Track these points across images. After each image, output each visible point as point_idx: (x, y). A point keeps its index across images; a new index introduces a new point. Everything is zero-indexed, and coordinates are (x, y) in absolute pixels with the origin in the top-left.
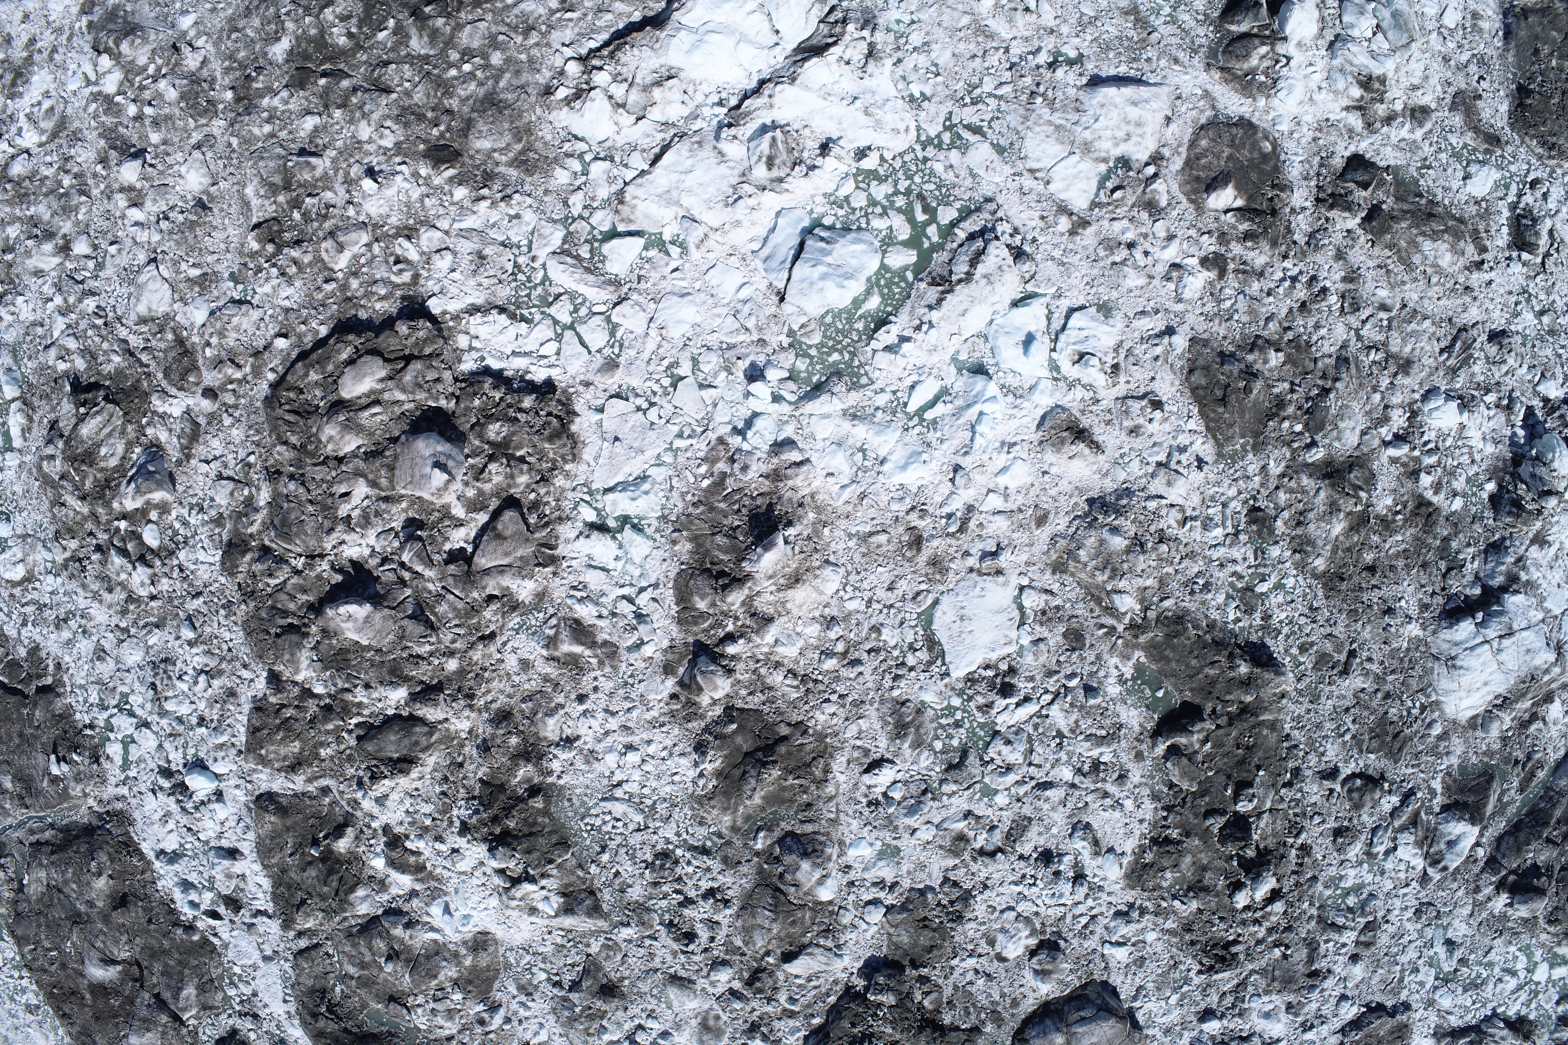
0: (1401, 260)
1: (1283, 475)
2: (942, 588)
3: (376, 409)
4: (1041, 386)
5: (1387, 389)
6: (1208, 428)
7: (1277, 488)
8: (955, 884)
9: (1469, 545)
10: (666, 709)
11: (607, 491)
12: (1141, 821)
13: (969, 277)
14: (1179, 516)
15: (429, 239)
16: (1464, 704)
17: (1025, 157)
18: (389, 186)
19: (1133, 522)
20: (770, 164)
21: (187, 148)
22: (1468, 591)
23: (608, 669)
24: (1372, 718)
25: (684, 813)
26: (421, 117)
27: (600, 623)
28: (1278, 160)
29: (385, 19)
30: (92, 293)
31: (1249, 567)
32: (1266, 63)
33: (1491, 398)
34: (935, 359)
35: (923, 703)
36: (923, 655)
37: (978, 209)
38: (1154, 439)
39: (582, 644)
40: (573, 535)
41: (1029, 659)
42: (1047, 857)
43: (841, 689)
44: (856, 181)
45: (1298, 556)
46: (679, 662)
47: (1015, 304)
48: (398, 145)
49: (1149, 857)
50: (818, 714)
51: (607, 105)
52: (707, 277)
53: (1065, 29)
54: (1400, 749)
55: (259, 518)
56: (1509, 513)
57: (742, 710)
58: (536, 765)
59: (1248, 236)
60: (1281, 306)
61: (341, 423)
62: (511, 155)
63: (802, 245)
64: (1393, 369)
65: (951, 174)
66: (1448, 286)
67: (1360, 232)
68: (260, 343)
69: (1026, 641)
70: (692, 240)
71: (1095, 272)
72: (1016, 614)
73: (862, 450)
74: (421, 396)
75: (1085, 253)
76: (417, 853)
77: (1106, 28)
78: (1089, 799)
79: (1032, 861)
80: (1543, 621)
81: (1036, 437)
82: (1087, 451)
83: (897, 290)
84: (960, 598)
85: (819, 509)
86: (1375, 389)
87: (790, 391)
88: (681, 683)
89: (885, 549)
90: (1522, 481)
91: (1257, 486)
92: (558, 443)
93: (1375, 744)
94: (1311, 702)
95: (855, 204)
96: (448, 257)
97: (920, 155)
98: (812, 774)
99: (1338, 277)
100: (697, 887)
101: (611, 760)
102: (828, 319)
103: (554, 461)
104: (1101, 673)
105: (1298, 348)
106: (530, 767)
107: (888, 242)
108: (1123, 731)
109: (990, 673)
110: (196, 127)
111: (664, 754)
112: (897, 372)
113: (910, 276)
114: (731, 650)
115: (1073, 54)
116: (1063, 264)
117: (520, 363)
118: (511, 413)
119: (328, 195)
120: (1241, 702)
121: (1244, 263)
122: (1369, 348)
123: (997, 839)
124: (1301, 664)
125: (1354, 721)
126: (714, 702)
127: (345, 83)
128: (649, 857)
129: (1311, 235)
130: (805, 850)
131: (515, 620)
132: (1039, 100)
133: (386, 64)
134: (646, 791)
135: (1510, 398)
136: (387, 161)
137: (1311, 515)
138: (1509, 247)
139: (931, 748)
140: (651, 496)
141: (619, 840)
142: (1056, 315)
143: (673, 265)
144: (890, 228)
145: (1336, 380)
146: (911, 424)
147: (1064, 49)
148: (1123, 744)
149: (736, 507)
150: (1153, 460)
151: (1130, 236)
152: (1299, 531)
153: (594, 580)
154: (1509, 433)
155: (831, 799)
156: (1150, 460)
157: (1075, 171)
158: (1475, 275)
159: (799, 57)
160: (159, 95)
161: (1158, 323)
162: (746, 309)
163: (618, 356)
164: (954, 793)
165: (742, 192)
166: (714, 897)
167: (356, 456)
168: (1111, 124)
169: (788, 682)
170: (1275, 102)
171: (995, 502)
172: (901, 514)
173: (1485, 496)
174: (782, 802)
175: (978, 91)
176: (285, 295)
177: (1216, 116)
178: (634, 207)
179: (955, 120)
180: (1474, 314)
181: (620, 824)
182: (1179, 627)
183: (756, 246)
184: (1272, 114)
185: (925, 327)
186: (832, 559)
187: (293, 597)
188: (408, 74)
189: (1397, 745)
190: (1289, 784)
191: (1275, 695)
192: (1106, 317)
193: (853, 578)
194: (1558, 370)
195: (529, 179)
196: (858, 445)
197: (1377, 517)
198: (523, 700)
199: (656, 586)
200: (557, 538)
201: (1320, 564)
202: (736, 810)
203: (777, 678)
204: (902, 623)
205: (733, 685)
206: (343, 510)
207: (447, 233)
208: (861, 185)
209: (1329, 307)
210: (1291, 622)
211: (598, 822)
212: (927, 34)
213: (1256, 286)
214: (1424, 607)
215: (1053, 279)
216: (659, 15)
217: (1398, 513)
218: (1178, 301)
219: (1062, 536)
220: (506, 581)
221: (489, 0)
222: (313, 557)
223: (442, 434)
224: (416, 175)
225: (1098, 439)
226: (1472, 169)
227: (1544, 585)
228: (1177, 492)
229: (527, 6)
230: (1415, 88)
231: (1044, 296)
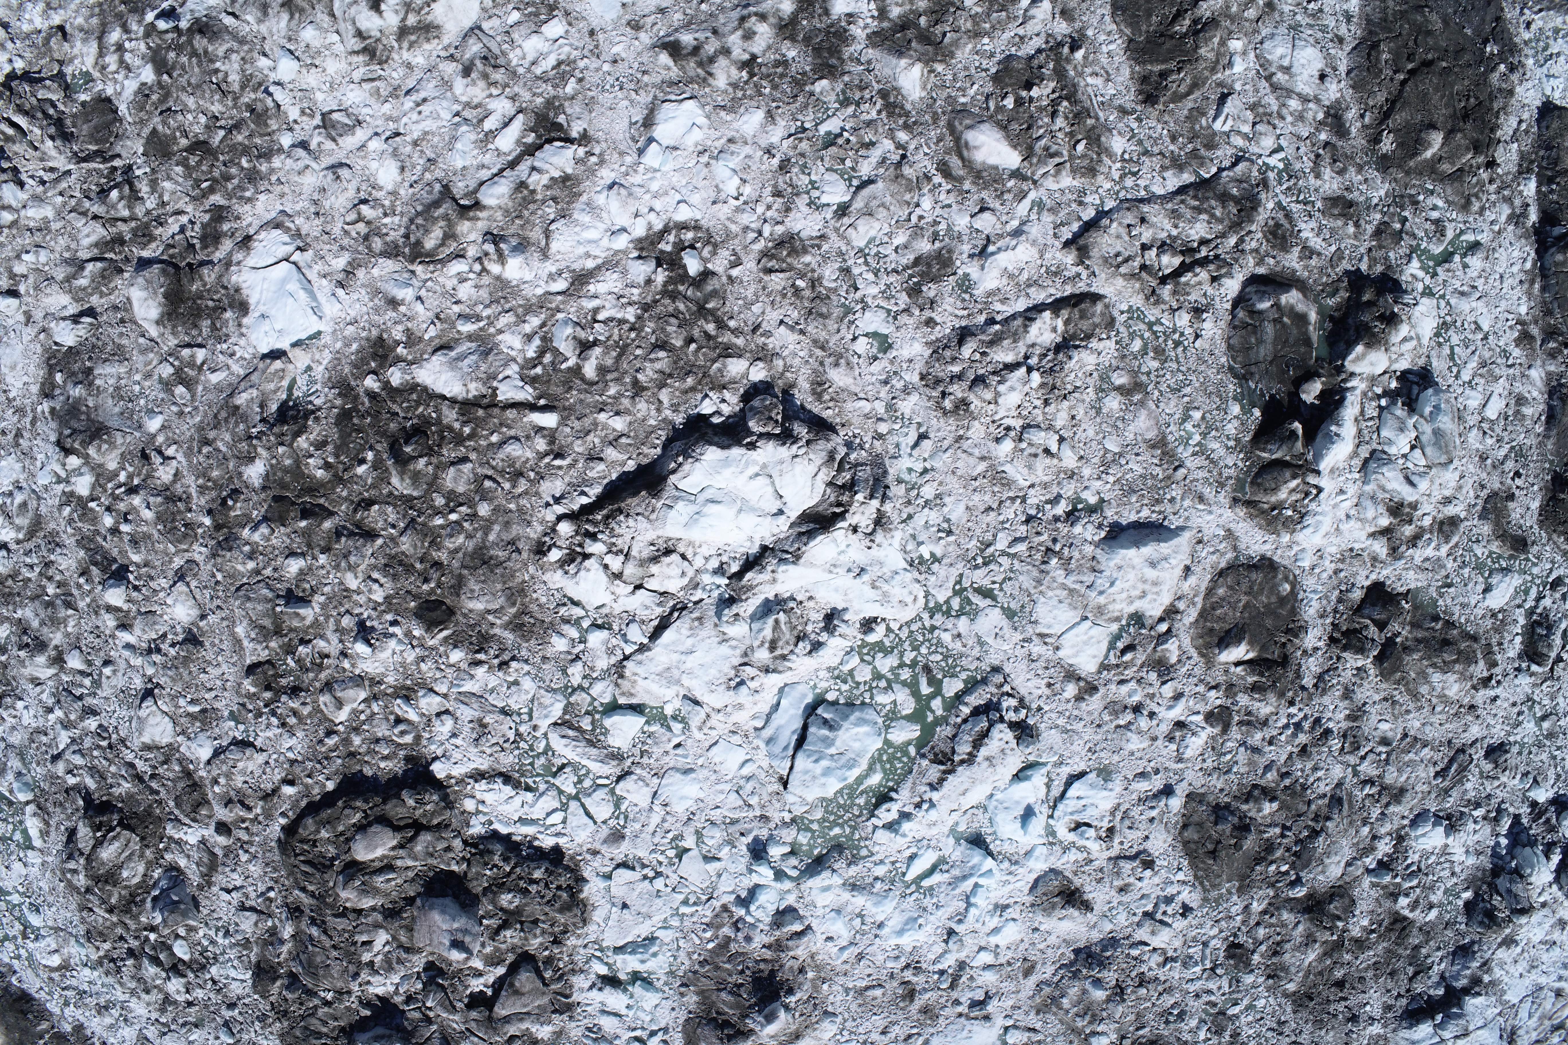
0: (1408, 690)
1: (1264, 912)
2: (932, 1031)
3: (389, 876)
4: (1037, 853)
5: (1377, 820)
6: (1196, 877)
7: (1258, 924)
9: (1438, 949)
11: (617, 950)
13: (970, 759)
14: (1161, 959)
15: (429, 703)
17: (1036, 622)
18: (383, 650)
19: (1116, 972)
20: (773, 648)
21: (170, 574)
22: (1431, 992)
26: (409, 569)
28: (1296, 601)
29: (363, 449)
30: (92, 712)
31: (1224, 995)
32: (1296, 497)
33: (1479, 813)
34: (934, 831)
37: (984, 681)
38: (1142, 893)
40: (586, 986)
44: (860, 653)
45: (1271, 981)
47: (1017, 775)
48: (388, 600)
51: (602, 577)
52: (709, 754)
53: (1087, 472)
55: (285, 949)
56: (1480, 923)
59: (1256, 689)
60: (1279, 754)
61: (355, 886)
62: (505, 618)
63: (805, 728)
64: (1384, 800)
65: (959, 643)
66: (1452, 711)
67: (1372, 669)
68: (269, 786)
70: (695, 722)
71: (1098, 737)
73: (861, 916)
74: (432, 862)
75: (1089, 719)
77: (1130, 466)
80: (1500, 1014)
81: (1029, 899)
82: (1076, 913)
83: (899, 766)
84: (949, 1039)
85: (818, 968)
86: (1365, 822)
87: (791, 867)
89: (880, 1000)
90: (1499, 895)
91: (1238, 925)
92: (569, 911)
95: (859, 678)
96: (449, 723)
97: (927, 624)
99: (1342, 717)
103: (566, 925)
105: (1294, 794)
107: (892, 716)
110: (178, 552)
112: (897, 847)
113: (912, 751)
115: (1093, 500)
116: (1067, 732)
117: (527, 830)
118: (522, 884)
119: (321, 644)
121: (1249, 713)
122: (1365, 782)
127: (327, 525)
129: (1320, 677)
132: (1054, 561)
133: (368, 503)
135: (1499, 811)
136: (379, 617)
137: (1287, 946)
138: (1520, 657)
140: (659, 956)
142: (1056, 783)
143: (676, 741)
144: (894, 702)
145: (1328, 818)
146: (908, 892)
147: (1085, 495)
149: (740, 968)
150: (1139, 912)
151: (1136, 699)
152: (1275, 960)
153: (608, 1024)
154: (1492, 844)
156: (1137, 911)
157: (1085, 637)
158: (1482, 692)
159: (803, 529)
160: (133, 510)
161: (1157, 783)
162: (749, 787)
163: (624, 828)
165: (744, 676)
167: (376, 911)
168: (1126, 585)
170: (1300, 536)
171: (986, 958)
172: (896, 972)
173: (1461, 904)
175: (991, 550)
176: (288, 745)
177: (1237, 558)
178: (634, 683)
179: (966, 583)
180: (1475, 731)
183: (759, 724)
184: (1296, 548)
185: (925, 806)
186: (830, 1009)
187: (324, 1022)
188: (392, 517)
192: (1106, 782)
193: (849, 1024)
194: (1551, 773)
195: (525, 645)
196: (857, 912)
197: (1351, 940)
199: (665, 1030)
200: (572, 988)
201: (1291, 987)
206: (366, 957)
207: (445, 696)
208: (866, 657)
209: (1330, 748)
210: (1258, 1036)
212: (940, 485)
213: (1258, 736)
214: (1388, 1009)
215: (1056, 747)
216: (654, 463)
217: (1373, 932)
218: (1180, 760)
219: (1047, 983)
220: (524, 1026)
221: (472, 436)
222: (341, 993)
223: (456, 897)
224: (408, 634)
225: (1088, 896)
226: (1494, 581)
227: (1506, 979)
228: (1162, 939)
229: (513, 450)
230: (1447, 501)
231: (1044, 764)
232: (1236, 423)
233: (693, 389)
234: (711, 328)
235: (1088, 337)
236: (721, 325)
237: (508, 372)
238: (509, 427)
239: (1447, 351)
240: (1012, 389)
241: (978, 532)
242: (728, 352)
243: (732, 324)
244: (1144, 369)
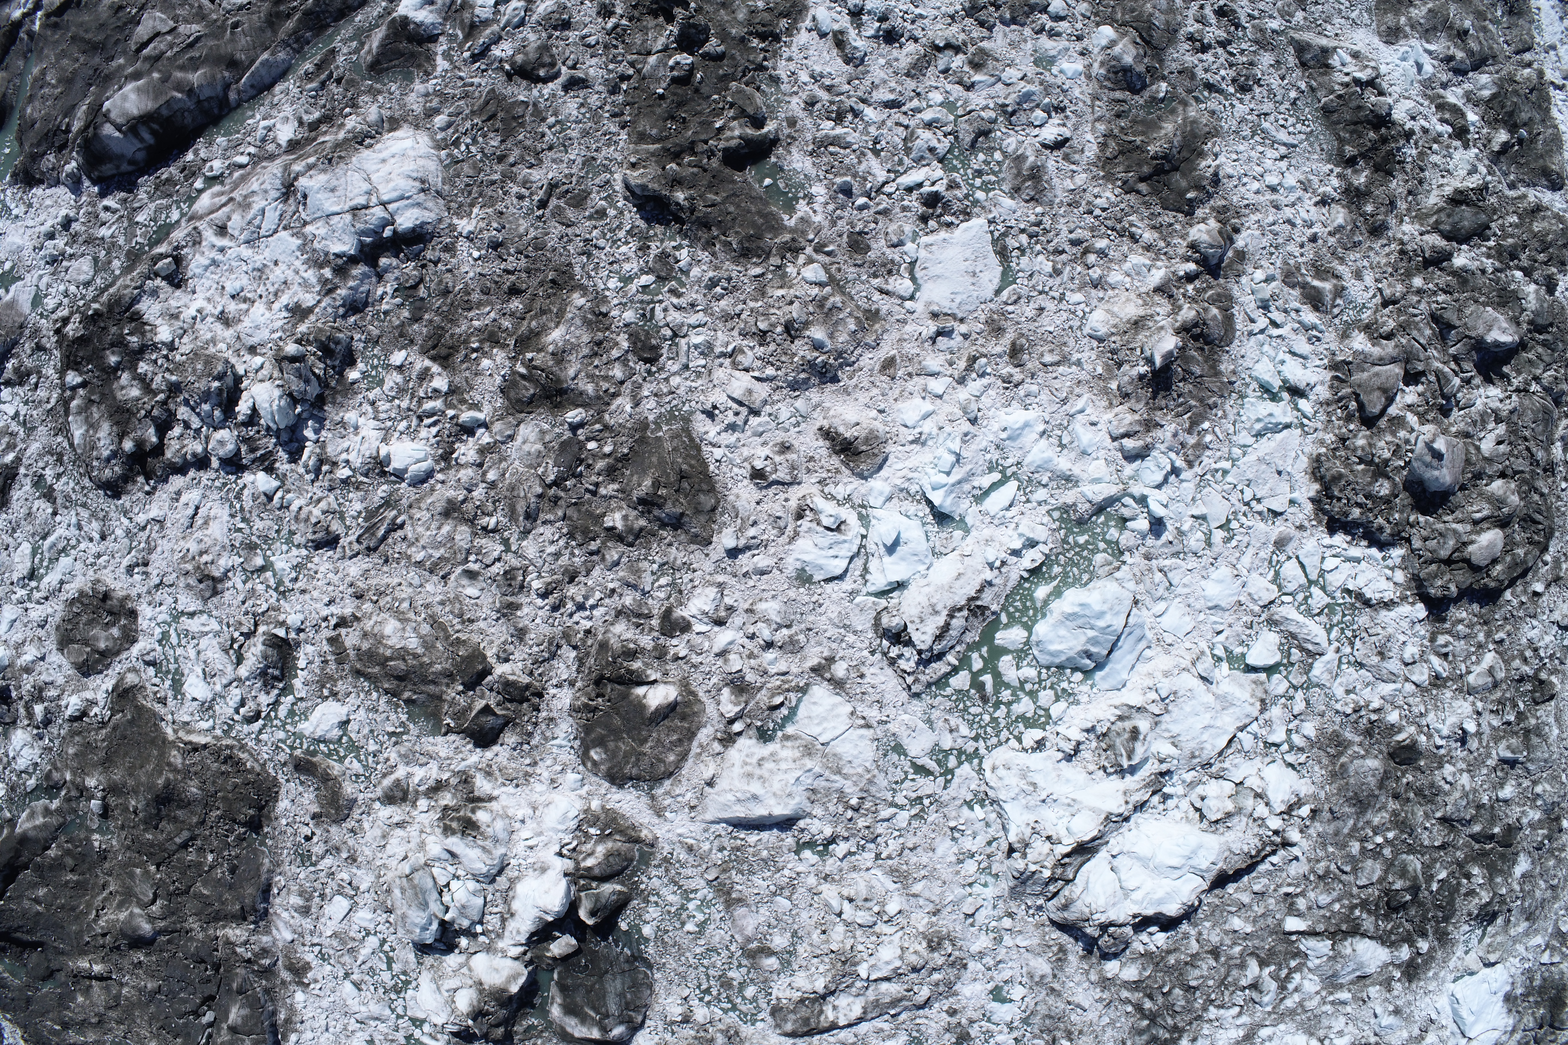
0: (445, 630)
1: (615, 395)
2: (992, 306)
3: (1478, 516)
4: (880, 499)
5: (476, 485)
6: (699, 449)
7: (622, 383)
8: (982, 24)
9: (386, 313)
10: (1244, 219)
11: (1287, 426)
12: (790, 59)
13: (953, 612)
14: (740, 358)
15: (1421, 675)
16: (408, 143)
17: (873, 741)
18: (1453, 725)
19: (795, 355)
20: (1134, 733)
22: (395, 262)
23: (1292, 262)
24: (521, 137)
25: (1228, 124)
26: (1419, 793)
27: (1297, 305)
28: (583, 741)
29: (1438, 891)
31: (661, 302)
32: (588, 847)
33: (343, 473)
34: (987, 533)
35: (1013, 198)
36: (1011, 243)
37: (929, 685)
38: (761, 440)
39: (1314, 287)
40: (1318, 389)
41: (908, 228)
42: (891, 37)
43: (1090, 219)
45: (604, 310)
46: (1232, 261)
47: (900, 586)
48: (1441, 767)
49: (784, 23)
50: (1113, 199)
51: (1270, 794)
52: (1193, 624)
53: (812, 880)
54: (487, 103)
56: (338, 342)
57: (1178, 211)
58: (1351, 184)
59: (632, 655)
60: (602, 578)
61: (1507, 505)
62: (1350, 752)
63: (1110, 653)
64: (469, 507)
65: (952, 723)
66: (389, 599)
67: (492, 660)
68: (1553, 590)
69: (909, 247)
70: (1209, 660)
71: (811, 618)
72: (919, 274)
73: (1062, 446)
74: (1440, 526)
75: (820, 638)
76: (1442, 121)
77: (765, 884)
78: (847, 87)
79: (907, 35)
80: (305, 223)
81: (890, 448)
82: (841, 429)
83: (1018, 604)
84: (975, 294)
85: (1106, 391)
86: (493, 485)
87: (1130, 507)
88: (1232, 241)
89: (1046, 348)
90: (318, 377)
91: (646, 386)
92: (1334, 471)
93: (520, 110)
94: (594, 159)
95: (1050, 693)
96: (1407, 657)
97: (981, 743)
98: (1118, 144)
99: (526, 610)
100: (1216, 56)
101: (1291, 180)
102: (1086, 577)
103: (1335, 457)
104: (831, 207)
105: (585, 532)
106: (1356, 183)
107: (1021, 654)
108: (810, 148)
109: (948, 218)
111: (1245, 180)
112: (1025, 521)
113: (1004, 618)
114: (1192, 266)
115: (807, 854)
116: (845, 627)
117: (1355, 552)
118: (1370, 504)
119: (1495, 723)
120: (678, 164)
121: (639, 627)
122: (495, 531)
123: (943, 60)
124: (605, 199)
125: (543, 135)
126: (1204, 220)
127: (1476, 829)
128: (1257, 89)
129: (553, 656)
130: (1124, 75)
131: (1366, 316)
132: (853, 803)
133: (1442, 847)
134: (1260, 148)
135: (317, 471)
136: (1450, 752)
137: (586, 351)
138: (299, 644)
139: (1004, 153)
140: (1254, 418)
141: (1282, 108)
142: (857, 573)
143: (1221, 638)
144: (1018, 668)
145: (541, 498)
146: (1014, 469)
147: (814, 859)
148: (809, 137)
149: (1181, 400)
150: (764, 419)
151: (770, 655)
152: (600, 336)
153: (1302, 345)
154: (324, 433)
155: (1098, 119)
156: (767, 419)
157: (825, 725)
158: (347, 613)
159: (1098, 843)
161: (745, 561)
163: (1273, 553)
164: (983, 109)
165: (1161, 705)
166: (1203, 44)
167: (1490, 477)
168: (781, 776)
169: (1139, 231)
170: (579, 805)
171: (936, 386)
172: (1029, 380)
173: (361, 366)
174: (1143, 122)
175: (914, 812)
176: (1536, 631)
177: (651, 789)
178: (1252, 696)
179: (941, 780)
180: (354, 569)
181: (1281, 122)
182: (746, 245)
183: (1148, 653)
184: (583, 792)
185: (997, 564)
186: (1095, 344)
187: (1539, 357)
188: (1426, 836)
189: (491, 108)
190: (624, 78)
191: (644, 167)
192: (803, 570)
193: (1076, 323)
194: (248, 503)
195: (1337, 727)
196: (1065, 451)
197: (504, 346)
198: (1360, 243)
199: (1251, 334)
200: (1331, 387)
201: (578, 300)
202: (1184, 119)
203: (1148, 236)
204: (1031, 275)
205: (1187, 234)
206: (1502, 429)
207: (1407, 680)
208: (1042, 713)
209: (539, 577)
210: (614, 242)
211: (1299, 126)
212: (958, 873)
213: (627, 601)
214: (449, 249)
215: (857, 611)
217: (475, 350)
218: (721, 586)
219: (868, 347)
220: (1376, 351)
221: (1353, 907)
222: (1522, 391)
223: (1424, 490)
224: (1429, 736)
225: (821, 443)
226: (336, 733)
227: (298, 264)
228: (740, 384)
229: (1324, 899)
230: (400, 825)
231: (869, 594)
232: (647, 917)
233: (1169, 952)
234: (1148, 1005)
235: (802, 1001)
236: (1139, 1008)
237: (1317, 961)
238: (1324, 916)
239: (397, 967)
240: (887, 963)
241: (925, 829)
242: (1135, 985)
243: (1130, 1009)
244: (744, 970)
